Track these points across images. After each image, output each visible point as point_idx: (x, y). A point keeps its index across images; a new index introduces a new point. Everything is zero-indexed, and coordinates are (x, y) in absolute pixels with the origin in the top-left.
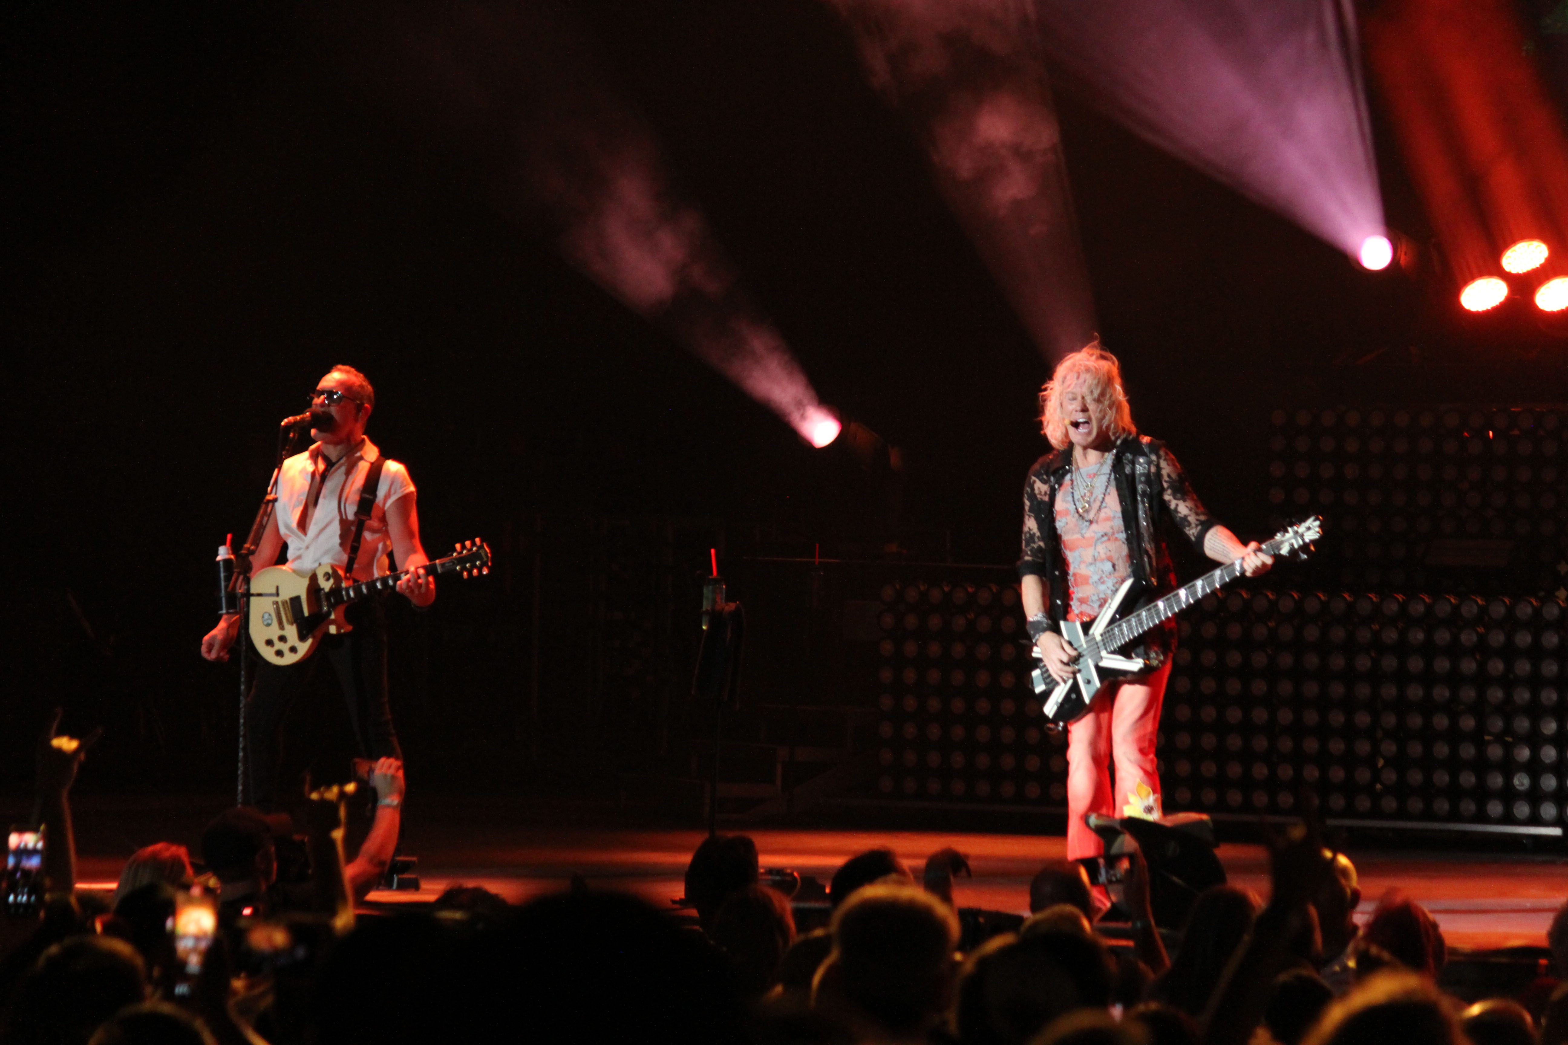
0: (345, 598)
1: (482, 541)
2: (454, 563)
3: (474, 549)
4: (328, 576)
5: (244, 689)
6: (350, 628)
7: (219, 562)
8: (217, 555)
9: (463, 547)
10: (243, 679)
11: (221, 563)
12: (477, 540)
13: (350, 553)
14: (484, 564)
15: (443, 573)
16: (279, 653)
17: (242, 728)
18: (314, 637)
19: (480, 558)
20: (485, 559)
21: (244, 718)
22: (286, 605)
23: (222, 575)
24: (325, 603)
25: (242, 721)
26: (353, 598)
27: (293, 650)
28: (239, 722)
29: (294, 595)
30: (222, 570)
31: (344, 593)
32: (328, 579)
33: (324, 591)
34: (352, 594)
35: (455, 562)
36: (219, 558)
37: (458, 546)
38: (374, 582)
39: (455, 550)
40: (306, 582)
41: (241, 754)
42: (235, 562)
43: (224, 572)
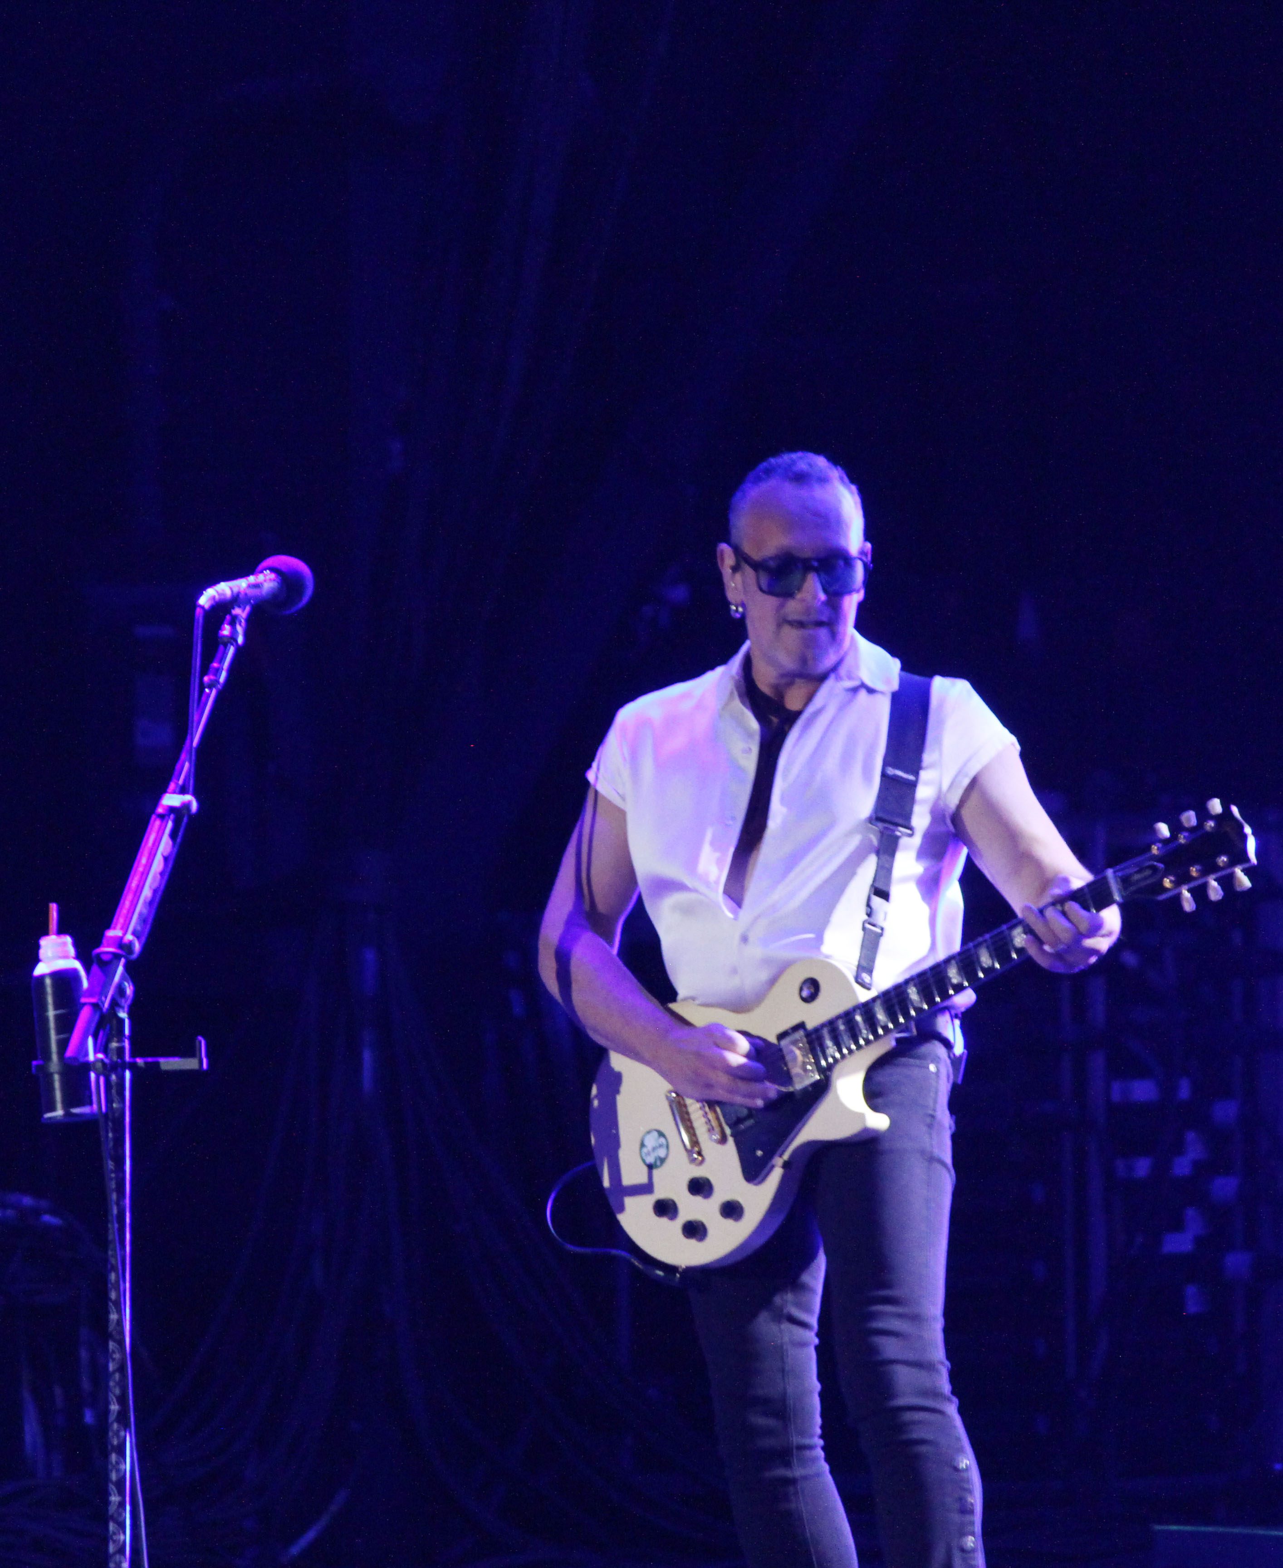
2: (1154, 872)
3: (1207, 826)
4: (812, 989)
7: (42, 977)
8: (37, 960)
11: (48, 981)
12: (1215, 804)
14: (1237, 861)
16: (694, 1230)
18: (784, 1162)
20: (1240, 847)
23: (51, 1013)
27: (732, 1210)
30: (50, 999)
33: (805, 1031)
34: (881, 1017)
35: (1161, 866)
36: (41, 969)
37: (1161, 828)
39: (1153, 838)
42: (82, 973)
43: (56, 1007)
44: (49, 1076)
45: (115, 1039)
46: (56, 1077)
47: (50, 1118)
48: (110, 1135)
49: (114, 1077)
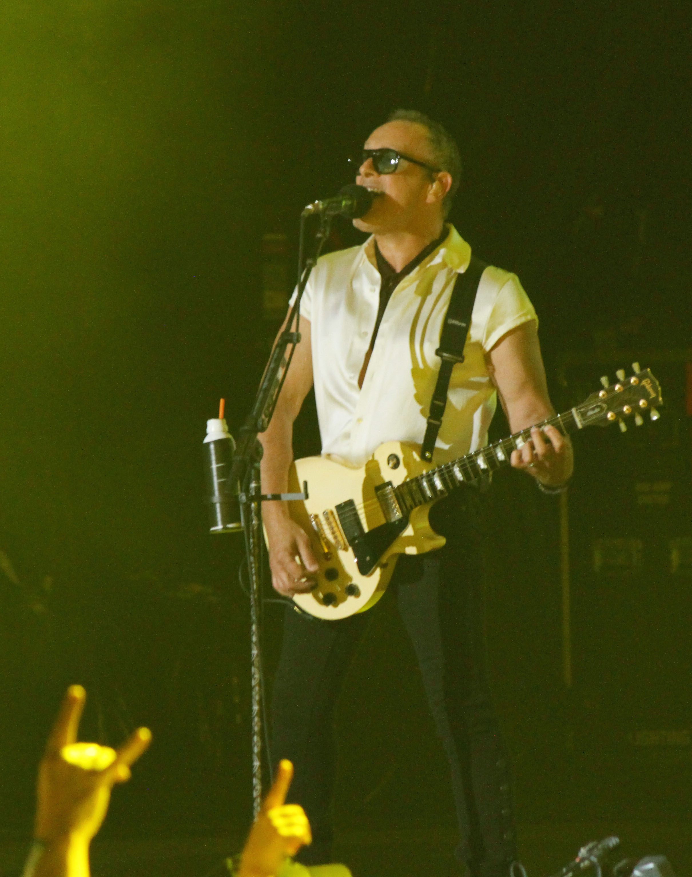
0: (429, 493)
1: (642, 367)
2: (602, 409)
3: (633, 380)
4: (395, 461)
5: (257, 655)
6: (441, 541)
7: (208, 444)
8: (205, 434)
9: (614, 380)
10: (254, 639)
11: (212, 447)
12: (636, 367)
13: (430, 418)
14: (652, 403)
15: (586, 428)
17: (256, 719)
18: (384, 566)
19: (645, 395)
20: (653, 395)
21: (260, 703)
22: (331, 519)
23: (214, 466)
24: (396, 506)
25: (256, 708)
26: (441, 492)
28: (251, 711)
29: (342, 500)
30: (213, 458)
31: (425, 484)
32: (396, 466)
33: (392, 487)
34: (439, 484)
35: (604, 406)
36: (206, 440)
37: (604, 380)
38: (472, 459)
39: (601, 388)
40: (361, 475)
41: (257, 764)
42: (233, 440)
43: (218, 462)
44: (213, 505)
45: (254, 482)
46: (218, 506)
47: (213, 531)
48: (251, 540)
49: (253, 505)
